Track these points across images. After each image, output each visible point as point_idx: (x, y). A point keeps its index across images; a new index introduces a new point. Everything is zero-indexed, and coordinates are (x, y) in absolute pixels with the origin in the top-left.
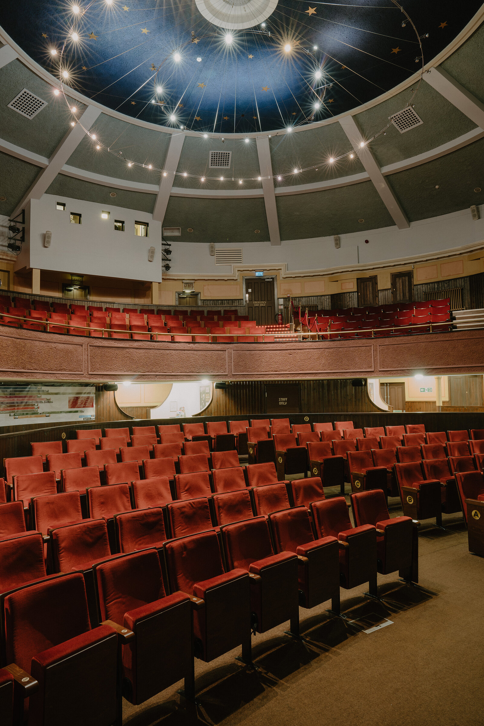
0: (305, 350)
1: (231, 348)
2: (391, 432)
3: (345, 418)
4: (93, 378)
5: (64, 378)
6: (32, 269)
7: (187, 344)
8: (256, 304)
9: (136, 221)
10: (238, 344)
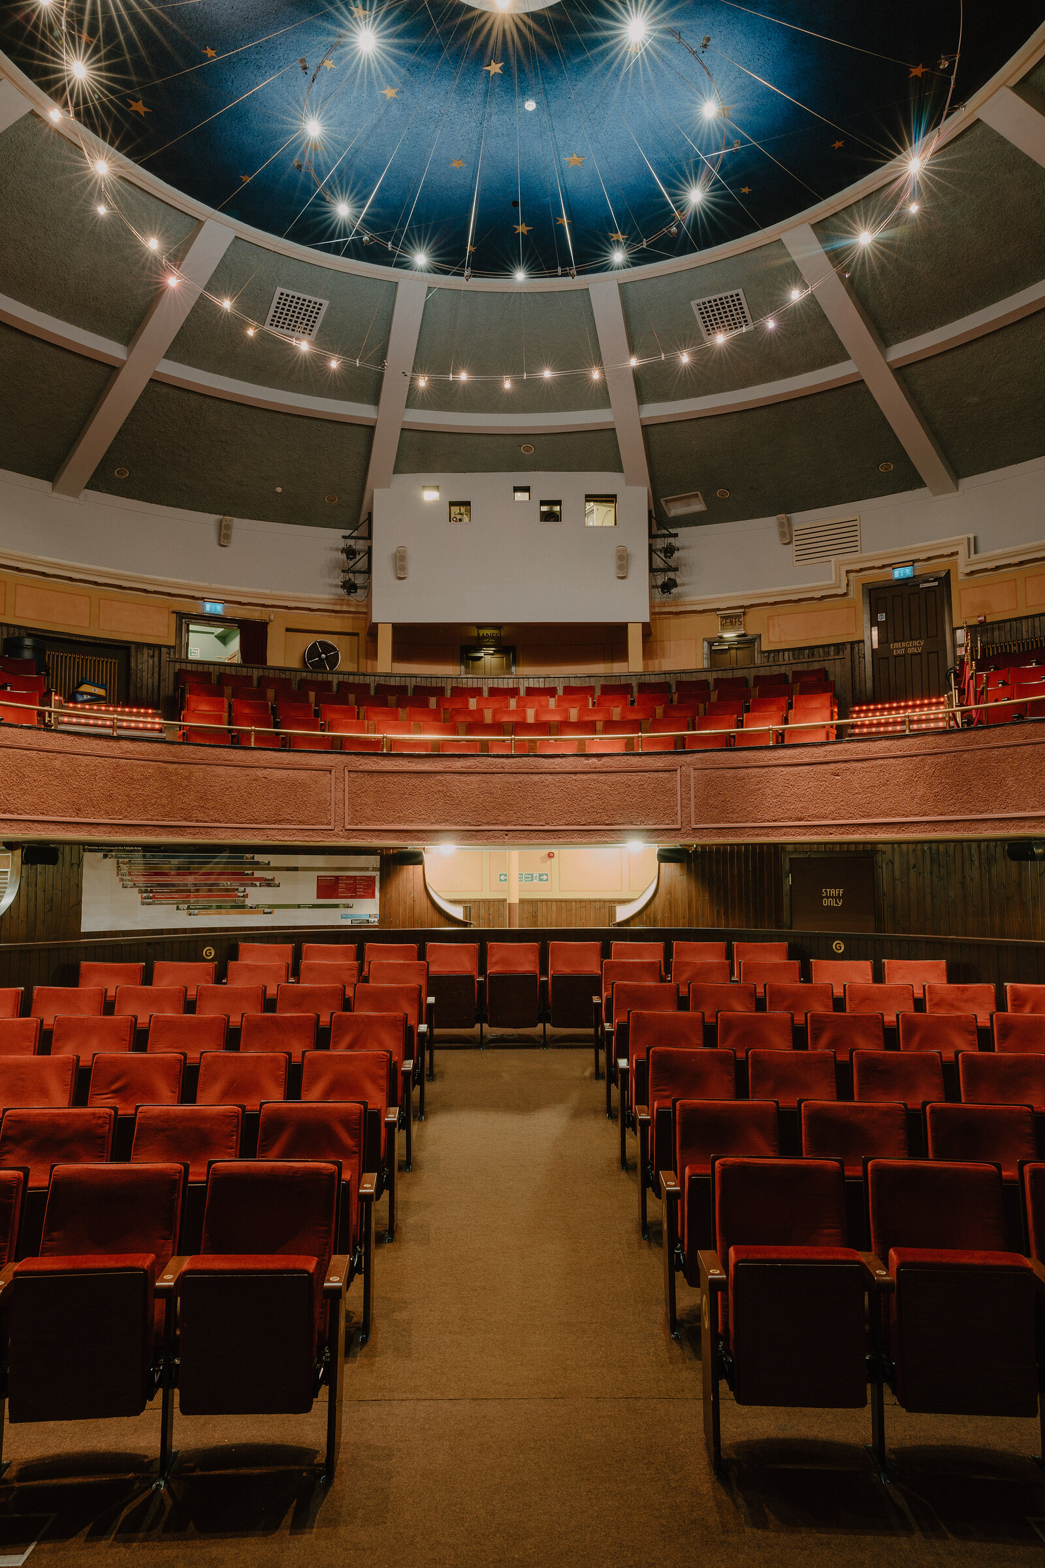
0: (874, 762)
1: (689, 765)
2: (1020, 1001)
3: (929, 950)
4: (355, 837)
5: (286, 838)
6: (376, 624)
7: (583, 759)
8: (898, 648)
9: (587, 496)
10: (707, 754)
